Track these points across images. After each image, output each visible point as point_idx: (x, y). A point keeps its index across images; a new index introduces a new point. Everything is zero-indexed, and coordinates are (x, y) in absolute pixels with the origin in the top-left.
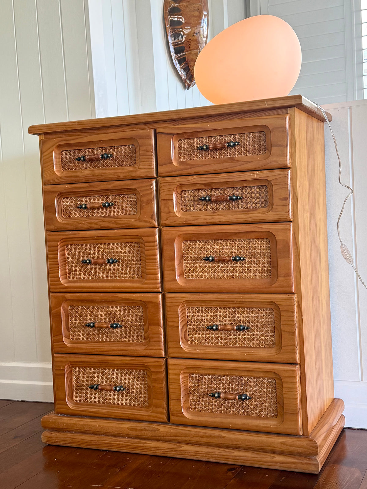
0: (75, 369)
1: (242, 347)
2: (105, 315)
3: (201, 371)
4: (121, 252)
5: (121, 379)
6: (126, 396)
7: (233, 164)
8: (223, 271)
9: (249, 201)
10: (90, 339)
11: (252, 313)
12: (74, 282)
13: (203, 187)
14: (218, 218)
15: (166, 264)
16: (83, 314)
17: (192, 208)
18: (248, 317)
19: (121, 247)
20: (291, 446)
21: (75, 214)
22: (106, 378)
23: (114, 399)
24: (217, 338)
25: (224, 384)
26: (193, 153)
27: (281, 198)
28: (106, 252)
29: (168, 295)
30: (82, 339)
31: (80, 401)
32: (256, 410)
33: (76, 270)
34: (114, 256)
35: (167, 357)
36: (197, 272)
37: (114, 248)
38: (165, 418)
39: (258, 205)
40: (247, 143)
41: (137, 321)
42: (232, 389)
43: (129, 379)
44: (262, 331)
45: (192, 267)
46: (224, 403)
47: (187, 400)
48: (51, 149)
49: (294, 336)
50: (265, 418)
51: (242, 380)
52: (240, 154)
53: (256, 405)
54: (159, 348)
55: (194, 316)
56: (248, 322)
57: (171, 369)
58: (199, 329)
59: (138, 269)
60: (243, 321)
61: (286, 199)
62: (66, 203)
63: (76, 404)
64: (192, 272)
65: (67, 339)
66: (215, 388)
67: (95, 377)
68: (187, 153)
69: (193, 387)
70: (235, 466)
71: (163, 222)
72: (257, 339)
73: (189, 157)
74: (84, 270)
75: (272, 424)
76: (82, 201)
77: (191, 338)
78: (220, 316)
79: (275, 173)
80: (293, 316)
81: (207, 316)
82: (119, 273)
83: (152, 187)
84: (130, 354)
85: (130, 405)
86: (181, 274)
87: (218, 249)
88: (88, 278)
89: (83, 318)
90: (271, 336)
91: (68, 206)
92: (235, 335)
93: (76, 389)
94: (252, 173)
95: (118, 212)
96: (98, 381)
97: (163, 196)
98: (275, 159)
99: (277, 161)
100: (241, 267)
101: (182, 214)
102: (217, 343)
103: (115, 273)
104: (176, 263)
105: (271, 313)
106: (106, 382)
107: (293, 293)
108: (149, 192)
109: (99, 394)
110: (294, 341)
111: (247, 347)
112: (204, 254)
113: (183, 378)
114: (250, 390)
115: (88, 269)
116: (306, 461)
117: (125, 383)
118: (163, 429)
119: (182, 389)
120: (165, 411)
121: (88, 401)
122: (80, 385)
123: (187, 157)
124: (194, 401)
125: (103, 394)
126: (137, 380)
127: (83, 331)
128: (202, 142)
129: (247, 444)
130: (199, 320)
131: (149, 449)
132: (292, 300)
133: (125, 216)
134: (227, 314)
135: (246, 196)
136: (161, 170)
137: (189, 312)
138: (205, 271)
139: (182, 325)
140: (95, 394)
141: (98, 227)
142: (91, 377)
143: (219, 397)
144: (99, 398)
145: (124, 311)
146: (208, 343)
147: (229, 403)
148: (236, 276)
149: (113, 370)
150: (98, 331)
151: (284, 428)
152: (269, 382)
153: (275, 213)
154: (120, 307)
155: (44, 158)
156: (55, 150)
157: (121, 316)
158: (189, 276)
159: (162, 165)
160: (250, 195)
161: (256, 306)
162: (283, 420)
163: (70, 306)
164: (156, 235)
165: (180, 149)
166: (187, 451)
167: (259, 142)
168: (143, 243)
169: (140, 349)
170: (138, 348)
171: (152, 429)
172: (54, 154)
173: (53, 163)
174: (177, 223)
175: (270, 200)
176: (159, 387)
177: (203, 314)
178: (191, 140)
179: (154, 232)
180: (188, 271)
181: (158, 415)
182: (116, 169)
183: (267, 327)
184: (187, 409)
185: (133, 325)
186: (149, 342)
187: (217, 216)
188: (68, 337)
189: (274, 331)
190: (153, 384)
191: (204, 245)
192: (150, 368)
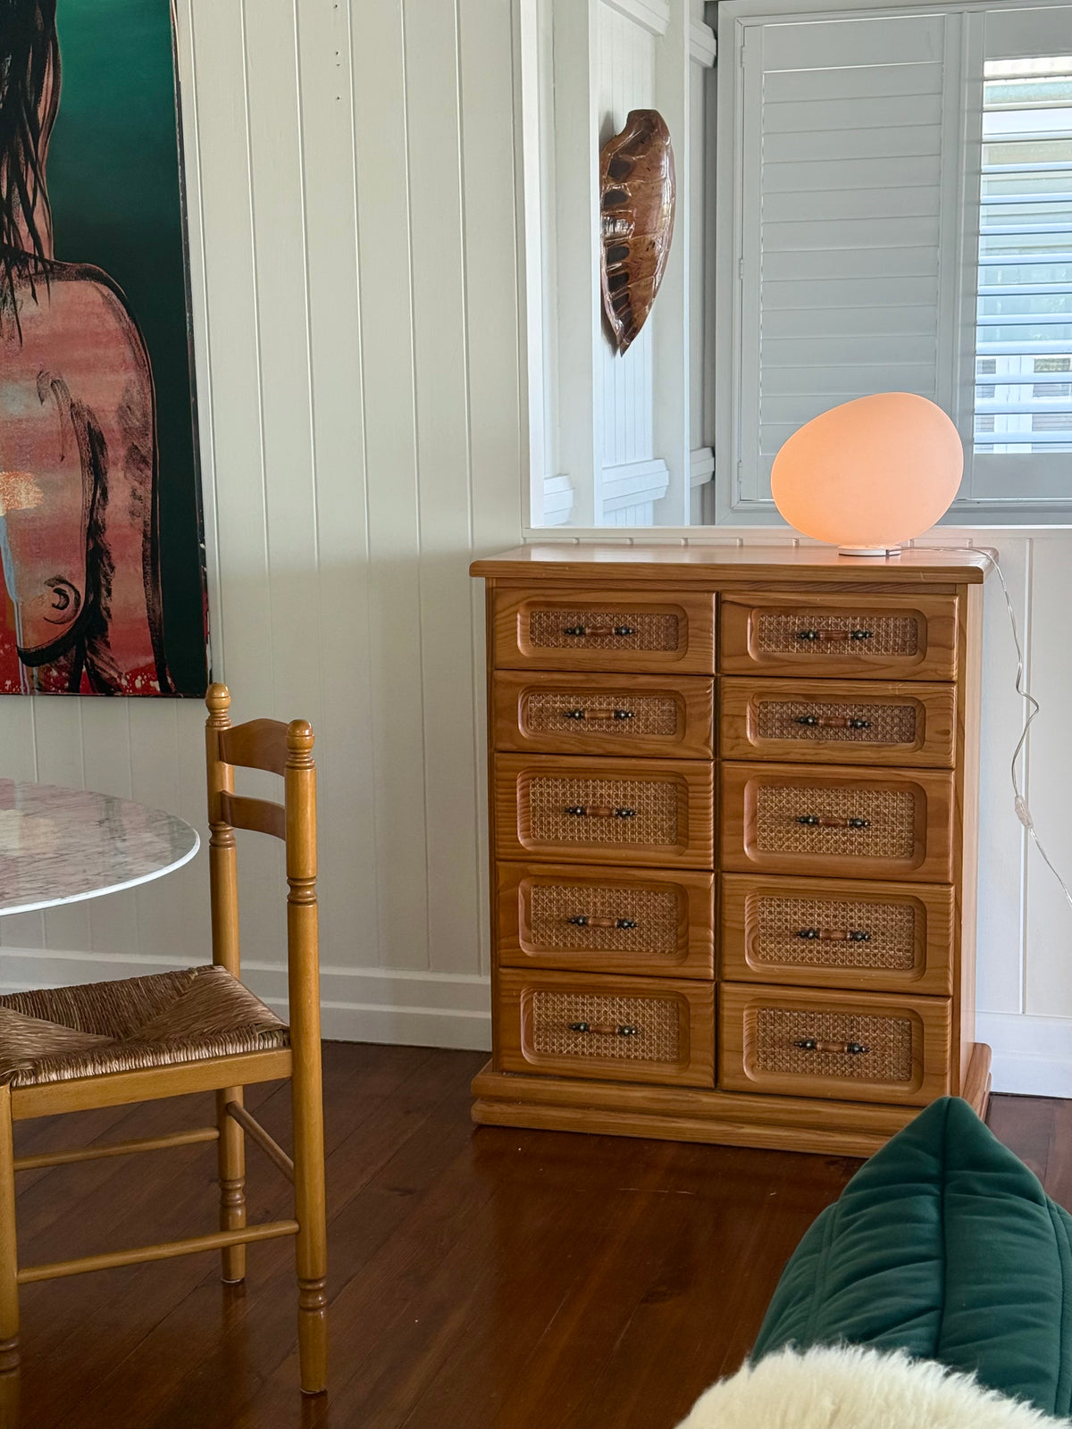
0: (539, 995)
1: (855, 967)
2: (603, 904)
3: (782, 1006)
4: (640, 797)
5: (628, 1014)
6: (636, 1043)
7: (860, 667)
8: (828, 841)
9: (880, 728)
10: (571, 944)
11: (876, 911)
12: (546, 844)
13: (801, 700)
14: (826, 755)
15: (727, 824)
16: (558, 901)
17: (777, 732)
18: (868, 918)
19: (640, 790)
21: (554, 725)
22: (599, 1012)
23: (613, 1049)
24: (811, 951)
25: (820, 1027)
26: (786, 639)
27: (939, 730)
28: (609, 795)
30: (554, 944)
31: (546, 1050)
32: (875, 1068)
33: (549, 823)
34: (625, 803)
35: (719, 979)
36: (780, 839)
37: (625, 789)
38: (709, 1081)
39: (896, 737)
40: (884, 633)
41: (664, 917)
42: (834, 1035)
43: (644, 1015)
44: (892, 942)
45: (772, 831)
46: (818, 1057)
47: (750, 1054)
48: (513, 609)
50: (891, 1081)
51: (852, 1022)
52: (869, 650)
53: (875, 1061)
54: (704, 964)
55: (770, 912)
56: (867, 926)
57: (727, 1001)
58: (780, 935)
59: (671, 828)
60: (860, 925)
61: (947, 732)
62: (535, 705)
63: (539, 1054)
64: (771, 838)
65: (527, 944)
66: (803, 1033)
67: (577, 1011)
68: (775, 639)
69: (764, 1030)
70: (835, 1159)
71: (726, 753)
72: (883, 955)
73: (777, 646)
74: (564, 823)
75: (901, 1091)
76: (569, 703)
77: (764, 949)
78: (819, 915)
79: (931, 688)
80: (948, 921)
81: (795, 913)
82: (633, 833)
83: (708, 691)
84: (650, 972)
85: (643, 1058)
86: (753, 843)
87: (821, 804)
88: (572, 837)
89: (558, 909)
90: (908, 951)
91: (541, 710)
92: (844, 947)
93: (539, 1029)
94: (890, 686)
95: (638, 727)
96: (583, 1018)
97: (727, 708)
98: (932, 666)
99: (935, 670)
100: (860, 836)
101: (760, 743)
102: (811, 959)
103: (624, 833)
104: (746, 823)
105: (909, 914)
106: (599, 1018)
107: (949, 884)
108: (703, 699)
109: (583, 1040)
110: (947, 961)
111: (863, 967)
112: (796, 810)
113: (747, 1016)
114: (862, 1037)
115: (572, 823)
117: (636, 1022)
118: (708, 1101)
119: (745, 1033)
120: (711, 1070)
121: (561, 1052)
122: (547, 1024)
123: (773, 646)
124: (764, 1053)
125: (591, 1040)
126: (659, 1016)
127: (557, 930)
128: (803, 624)
129: (856, 1122)
130: (780, 920)
131: (681, 1131)
132: (947, 895)
133: (650, 736)
134: (831, 912)
135: (877, 719)
136: (726, 664)
137: (763, 905)
138: (797, 840)
139: (751, 926)
140: (576, 1039)
141: (600, 751)
142: (569, 1010)
143: (813, 1048)
144: (583, 1046)
145: (641, 900)
146: (794, 958)
147: (827, 1057)
148: (852, 851)
149: (613, 999)
150: (587, 932)
151: (920, 1098)
152: (898, 1024)
153: (928, 754)
154: (632, 892)
155: (498, 623)
156: (522, 610)
157: (633, 907)
158: (765, 846)
159: (729, 656)
160: (883, 719)
161: (885, 901)
162: (920, 1084)
163: (535, 886)
164: (710, 773)
165: (761, 630)
166: (751, 1134)
167: (905, 633)
168: (686, 785)
169: (668, 965)
170: (666, 963)
171: (687, 1099)
172: (519, 617)
173: (516, 633)
174: (751, 756)
175: (919, 732)
176: (702, 1030)
177: (788, 910)
178: (783, 618)
179: (707, 769)
180: (764, 838)
181: (698, 1076)
182: (639, 654)
183: (900, 935)
184: (752, 1067)
185: (656, 924)
186: (687, 953)
187: (825, 751)
188: (527, 940)
189: (913, 943)
190: (692, 1025)
191: (796, 795)
192: (685, 998)
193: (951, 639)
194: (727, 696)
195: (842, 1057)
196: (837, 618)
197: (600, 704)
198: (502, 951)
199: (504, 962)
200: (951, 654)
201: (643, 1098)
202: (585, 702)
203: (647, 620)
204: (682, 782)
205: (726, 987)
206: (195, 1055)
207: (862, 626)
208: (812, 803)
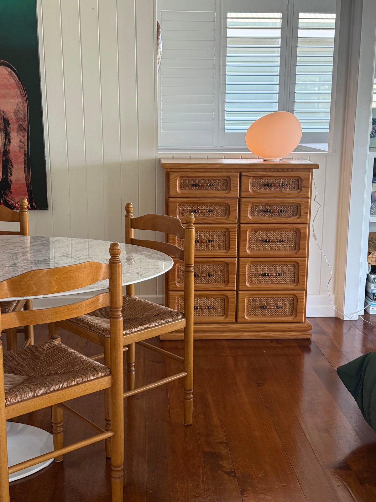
0: (181, 298)
1: (278, 283)
2: (202, 269)
3: (256, 296)
4: (214, 236)
5: (209, 302)
6: (211, 311)
7: (282, 194)
8: (270, 247)
9: (287, 212)
11: (284, 267)
13: (265, 204)
15: (241, 243)
17: (257, 214)
18: (282, 269)
19: (214, 234)
20: (299, 327)
23: (204, 313)
24: (264, 280)
25: (267, 302)
26: (260, 186)
27: (305, 212)
28: (204, 236)
29: (241, 259)
32: (282, 312)
34: (209, 238)
35: (238, 290)
36: (256, 247)
37: (209, 234)
38: (234, 320)
39: (292, 215)
40: (289, 184)
41: (221, 272)
42: (271, 304)
43: (214, 303)
44: (288, 275)
45: (254, 245)
46: (266, 311)
47: (247, 311)
48: (176, 178)
49: (305, 277)
50: (287, 316)
51: (276, 300)
52: (285, 189)
53: (282, 310)
54: (233, 286)
55: (253, 269)
56: (281, 271)
57: (240, 296)
58: (256, 275)
59: (223, 245)
60: (279, 271)
61: (307, 213)
62: (181, 208)
64: (254, 247)
65: (178, 283)
68: (257, 186)
69: (250, 304)
70: (272, 340)
71: (242, 221)
72: (286, 279)
73: (257, 188)
75: (290, 319)
76: (192, 208)
77: (251, 280)
78: (267, 269)
79: (303, 200)
80: (305, 268)
81: (260, 269)
82: (212, 247)
83: (237, 203)
84: (216, 289)
85: (213, 315)
86: (249, 248)
87: (269, 236)
90: (293, 278)
91: (183, 210)
92: (274, 278)
93: (181, 309)
94: (291, 199)
95: (214, 214)
97: (243, 208)
98: (303, 193)
99: (304, 195)
100: (280, 245)
101: (252, 218)
102: (264, 282)
103: (209, 247)
104: (247, 242)
105: (293, 267)
106: (200, 304)
107: (305, 257)
108: (235, 205)
110: (305, 280)
111: (280, 283)
112: (262, 238)
113: (246, 300)
114: (279, 304)
116: (306, 333)
118: (234, 326)
119: (246, 305)
120: (235, 317)
123: (256, 188)
124: (250, 311)
125: (197, 311)
126: (218, 302)
128: (265, 181)
129: (278, 328)
130: (256, 271)
131: (226, 336)
132: (305, 260)
133: (218, 217)
134: (271, 268)
135: (286, 210)
136: (242, 194)
137: (251, 267)
138: (261, 247)
139: (248, 273)
143: (266, 308)
145: (214, 267)
146: (260, 282)
147: (268, 310)
148: (278, 249)
149: (204, 298)
150: (197, 278)
151: (295, 320)
152: (290, 299)
153: (301, 219)
154: (211, 265)
155: (170, 183)
156: (178, 178)
157: (211, 270)
158: (252, 249)
159: (244, 192)
160: (288, 209)
161: (286, 264)
162: (296, 317)
163: (180, 265)
164: (236, 228)
165: (253, 184)
166: (247, 335)
167: (295, 184)
168: (229, 232)
169: (222, 286)
170: (221, 286)
171: (227, 326)
172: (177, 181)
173: (176, 186)
174: (249, 222)
175: (299, 213)
176: (232, 305)
177: (258, 268)
178: (259, 180)
179: (236, 226)
180: (252, 247)
181: (230, 319)
182: (215, 192)
183: (291, 273)
184: (247, 315)
185: (218, 274)
186: (228, 283)
187: (272, 220)
188: (178, 282)
189: (295, 276)
190: (229, 304)
191: (262, 233)
192: (227, 297)
193: (309, 185)
194: (242, 204)
195: (273, 310)
196: (275, 180)
197: (202, 208)
198: (170, 286)
199: (170, 289)
200: (308, 190)
201: (214, 327)
202: (197, 207)
203: (217, 181)
204: (227, 230)
205: (240, 292)
206: (160, 323)
207: (283, 182)
208: (266, 235)
